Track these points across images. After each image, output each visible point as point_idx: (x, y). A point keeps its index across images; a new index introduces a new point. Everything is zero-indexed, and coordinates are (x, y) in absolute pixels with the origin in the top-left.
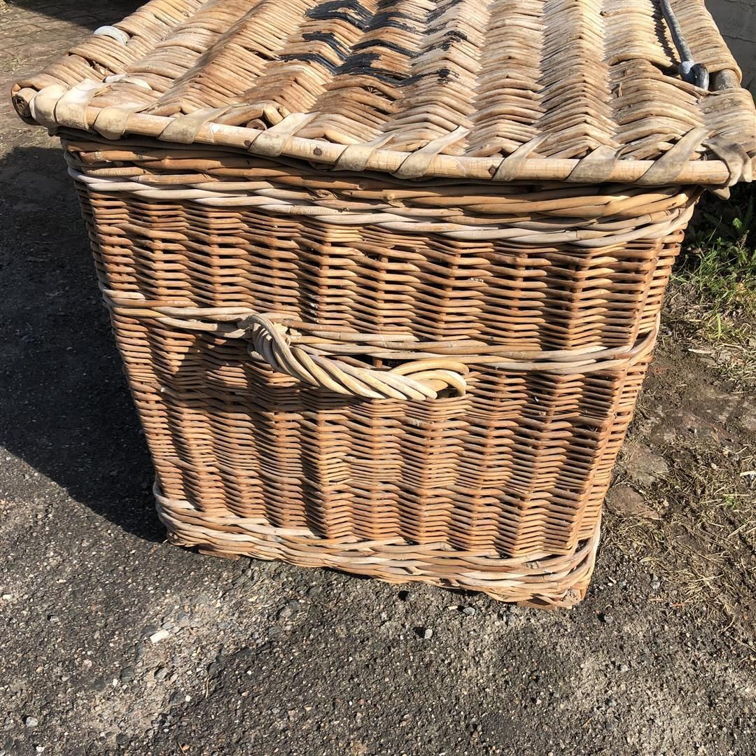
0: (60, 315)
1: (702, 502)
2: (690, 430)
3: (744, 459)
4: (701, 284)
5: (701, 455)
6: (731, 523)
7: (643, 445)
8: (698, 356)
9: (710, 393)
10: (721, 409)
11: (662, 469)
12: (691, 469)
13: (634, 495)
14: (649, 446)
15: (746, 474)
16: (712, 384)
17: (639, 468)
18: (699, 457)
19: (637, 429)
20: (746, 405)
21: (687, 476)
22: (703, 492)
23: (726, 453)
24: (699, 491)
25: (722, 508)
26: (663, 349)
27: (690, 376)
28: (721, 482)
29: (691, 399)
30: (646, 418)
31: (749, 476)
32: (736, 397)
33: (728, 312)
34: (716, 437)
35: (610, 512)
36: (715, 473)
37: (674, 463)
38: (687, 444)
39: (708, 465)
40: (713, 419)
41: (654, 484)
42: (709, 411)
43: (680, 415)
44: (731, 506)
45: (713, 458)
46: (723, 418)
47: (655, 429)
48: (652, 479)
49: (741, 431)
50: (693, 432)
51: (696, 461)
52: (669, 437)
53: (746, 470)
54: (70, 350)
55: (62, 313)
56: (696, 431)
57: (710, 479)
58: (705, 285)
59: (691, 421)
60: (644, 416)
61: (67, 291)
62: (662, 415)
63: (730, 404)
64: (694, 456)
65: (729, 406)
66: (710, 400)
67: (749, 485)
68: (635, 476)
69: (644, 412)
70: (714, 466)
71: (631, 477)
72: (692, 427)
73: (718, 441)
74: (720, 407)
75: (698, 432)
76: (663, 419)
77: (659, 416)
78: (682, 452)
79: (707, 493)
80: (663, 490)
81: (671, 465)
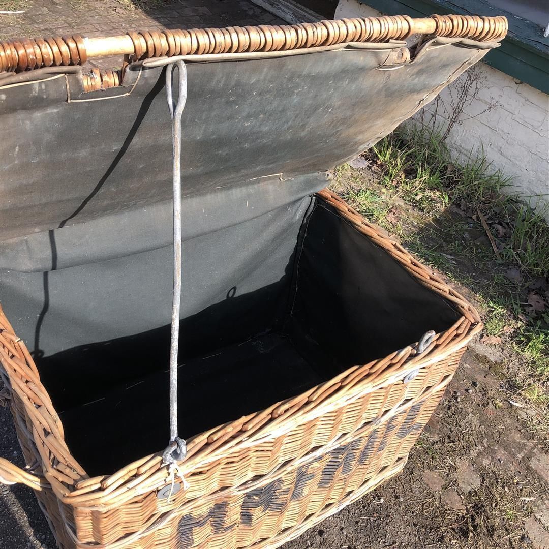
1: (493, 513)
2: (499, 460)
3: (525, 488)
5: (501, 479)
6: (507, 530)
7: (471, 464)
8: (517, 408)
9: (517, 437)
10: (521, 450)
11: (477, 484)
12: (493, 488)
13: (457, 497)
14: (473, 465)
15: (523, 498)
16: (520, 431)
17: (464, 479)
18: (500, 481)
19: (469, 452)
20: (535, 451)
21: (490, 491)
22: (496, 506)
23: (516, 481)
24: (494, 505)
25: (504, 519)
27: (509, 422)
28: (508, 501)
29: (505, 438)
30: (476, 446)
31: (525, 500)
32: (531, 444)
33: (542, 381)
34: (513, 468)
35: (442, 505)
36: (506, 493)
37: (485, 481)
38: (495, 469)
39: (503, 487)
40: (514, 456)
41: (470, 492)
42: (513, 450)
43: (496, 448)
44: (509, 519)
45: (507, 483)
46: (520, 456)
47: (480, 454)
48: (469, 488)
49: (528, 468)
50: (500, 462)
51: (497, 482)
52: (486, 462)
53: (524, 496)
56: (502, 462)
57: (502, 498)
58: (534, 359)
59: (501, 454)
60: (475, 444)
62: (486, 445)
63: (527, 448)
64: (497, 479)
65: (525, 449)
66: (515, 442)
67: (523, 507)
68: (460, 484)
69: (476, 441)
70: (506, 489)
71: (458, 485)
72: (500, 458)
73: (513, 471)
74: (521, 448)
75: (504, 462)
76: (485, 448)
77: (484, 446)
78: (491, 474)
79: (498, 507)
80: (474, 498)
81: (482, 482)
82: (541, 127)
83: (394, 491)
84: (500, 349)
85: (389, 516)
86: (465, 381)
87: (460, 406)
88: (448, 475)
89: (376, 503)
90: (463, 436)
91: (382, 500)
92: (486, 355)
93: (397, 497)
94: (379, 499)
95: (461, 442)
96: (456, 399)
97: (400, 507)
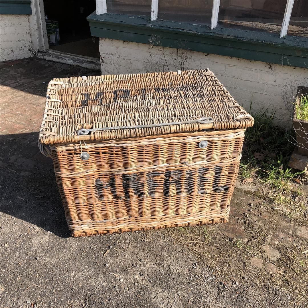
0: (57, 220)
1: (294, 266)
2: (282, 238)
3: (301, 247)
4: (271, 183)
5: (288, 247)
6: (305, 272)
7: (270, 246)
8: (277, 210)
9: (284, 224)
10: (289, 230)
11: (278, 255)
12: (287, 253)
13: (273, 265)
14: (271, 246)
15: (303, 253)
16: (284, 220)
17: (271, 255)
18: (288, 248)
19: (266, 240)
20: (296, 227)
21: (286, 256)
22: (293, 262)
23: (295, 246)
24: (292, 262)
25: (300, 267)
26: (265, 209)
27: (277, 218)
28: (297, 257)
29: (279, 227)
30: (268, 236)
31: (304, 253)
32: (293, 224)
33: (282, 192)
34: (290, 240)
35: (268, 273)
36: (294, 254)
37: (281, 251)
38: (283, 244)
39: (291, 251)
40: (288, 234)
41: (277, 260)
42: (286, 230)
43: (278, 233)
44: (303, 265)
45: (292, 248)
46: (291, 232)
47: (272, 239)
48: (276, 259)
49: (297, 237)
50: (283, 239)
51: (287, 250)
52: (277, 242)
53: (303, 251)
54: (67, 234)
55: (58, 219)
56: (284, 239)
57: (294, 256)
58: (272, 183)
59: (282, 235)
60: (267, 235)
61: (56, 209)
62: (272, 234)
63: (291, 227)
64: (286, 248)
65: (291, 228)
66: (284, 226)
67: (306, 257)
68: (271, 258)
69: (267, 233)
70: (293, 251)
71: (270, 259)
73: (291, 241)
74: (289, 228)
75: (285, 239)
76: (273, 235)
77: (271, 234)
78: (282, 247)
79: (294, 262)
80: (281, 262)
81: (280, 253)
82: (225, 72)
83: (241, 275)
84: (254, 184)
85: (245, 290)
86: (246, 206)
87: (250, 219)
88: (262, 256)
89: (235, 286)
90: (259, 234)
91: (237, 283)
92: (249, 190)
93: (243, 278)
94: (235, 283)
95: (260, 237)
96: (246, 216)
97: (248, 283)
